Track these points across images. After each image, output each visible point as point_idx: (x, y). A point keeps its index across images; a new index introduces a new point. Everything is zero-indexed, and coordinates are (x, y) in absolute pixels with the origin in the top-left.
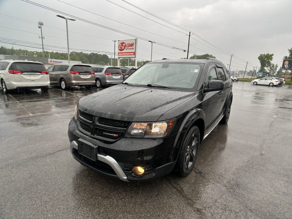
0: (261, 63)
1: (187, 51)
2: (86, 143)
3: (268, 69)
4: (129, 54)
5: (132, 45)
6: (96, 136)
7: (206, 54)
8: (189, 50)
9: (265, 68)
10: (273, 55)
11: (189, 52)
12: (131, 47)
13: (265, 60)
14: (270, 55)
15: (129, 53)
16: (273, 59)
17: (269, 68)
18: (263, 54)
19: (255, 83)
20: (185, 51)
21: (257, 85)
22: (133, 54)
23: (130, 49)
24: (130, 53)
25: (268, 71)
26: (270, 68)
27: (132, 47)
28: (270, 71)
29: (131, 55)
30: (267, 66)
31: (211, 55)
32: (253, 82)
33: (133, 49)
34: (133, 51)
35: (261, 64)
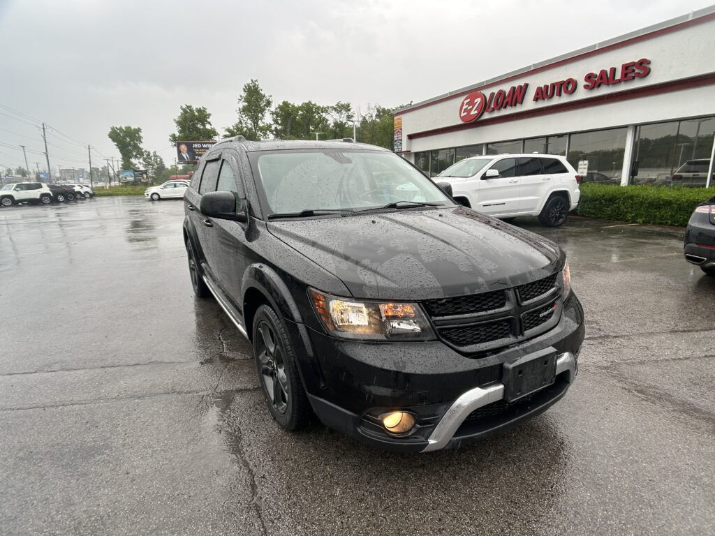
0: (119, 148)
2: (529, 360)
3: (140, 162)
6: (527, 334)
9: (133, 161)
10: (139, 130)
13: (127, 141)
14: (134, 129)
16: (142, 140)
17: (141, 160)
18: (116, 128)
19: (155, 197)
21: (160, 199)
25: (142, 168)
26: (144, 160)
28: (145, 166)
30: (136, 157)
32: (150, 194)
35: (121, 151)
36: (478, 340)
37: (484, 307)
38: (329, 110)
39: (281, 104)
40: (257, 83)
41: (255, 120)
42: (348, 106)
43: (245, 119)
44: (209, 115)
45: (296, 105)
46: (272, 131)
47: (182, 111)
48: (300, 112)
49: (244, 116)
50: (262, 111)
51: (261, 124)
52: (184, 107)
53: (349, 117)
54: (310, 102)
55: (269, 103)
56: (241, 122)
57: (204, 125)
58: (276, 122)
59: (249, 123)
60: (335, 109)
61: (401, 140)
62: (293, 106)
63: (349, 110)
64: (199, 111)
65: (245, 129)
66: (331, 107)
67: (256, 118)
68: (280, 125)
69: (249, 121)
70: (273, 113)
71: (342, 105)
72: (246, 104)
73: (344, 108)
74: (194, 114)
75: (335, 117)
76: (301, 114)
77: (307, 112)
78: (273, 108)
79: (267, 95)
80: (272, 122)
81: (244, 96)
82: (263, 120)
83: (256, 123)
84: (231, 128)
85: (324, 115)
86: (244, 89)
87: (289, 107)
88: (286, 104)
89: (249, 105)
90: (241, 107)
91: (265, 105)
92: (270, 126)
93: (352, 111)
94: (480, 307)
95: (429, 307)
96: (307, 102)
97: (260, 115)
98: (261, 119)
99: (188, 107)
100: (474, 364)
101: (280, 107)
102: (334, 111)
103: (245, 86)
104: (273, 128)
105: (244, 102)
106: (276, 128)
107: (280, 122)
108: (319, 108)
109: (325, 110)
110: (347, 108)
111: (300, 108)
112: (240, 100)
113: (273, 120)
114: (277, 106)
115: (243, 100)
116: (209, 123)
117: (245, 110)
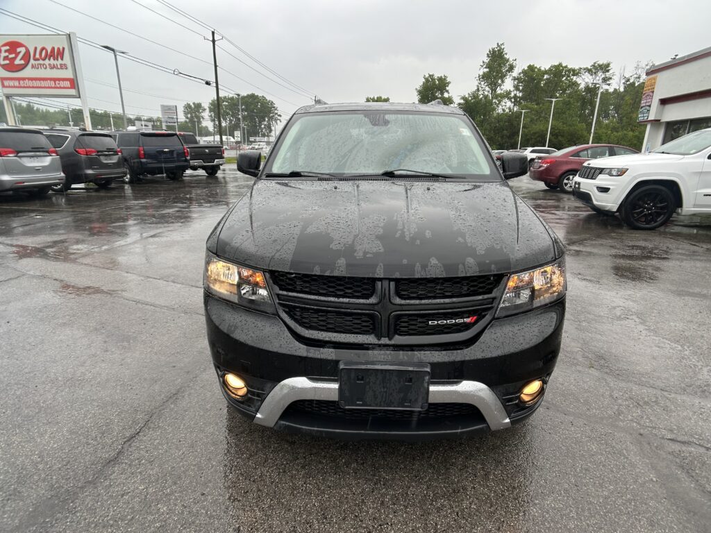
1: (214, 85)
4: (52, 84)
5: (57, 54)
6: (398, 340)
7: (250, 93)
8: (219, 83)
11: (220, 87)
12: (52, 62)
15: (51, 79)
20: (208, 83)
22: (68, 84)
23: (53, 67)
24: (55, 80)
27: (60, 61)
29: (61, 88)
31: (263, 97)
33: (63, 67)
34: (68, 74)
36: (324, 328)
37: (339, 293)
38: (582, 71)
39: (526, 68)
40: (503, 47)
41: (494, 86)
42: (608, 65)
43: (483, 86)
44: (449, 83)
45: (543, 69)
46: (510, 99)
47: (424, 80)
48: (546, 77)
49: (483, 83)
50: (503, 77)
51: (499, 91)
52: (427, 76)
53: (605, 80)
54: (560, 65)
55: (511, 68)
56: (478, 90)
57: (442, 94)
58: (516, 88)
59: (486, 90)
60: (589, 71)
61: (650, 106)
62: (539, 70)
63: (608, 71)
64: (440, 79)
65: (481, 96)
66: (584, 69)
67: (495, 85)
68: (520, 92)
69: (487, 89)
70: (515, 79)
71: (600, 66)
72: (487, 70)
73: (601, 69)
74: (435, 82)
75: (587, 80)
76: (547, 79)
77: (555, 76)
78: (515, 73)
79: (511, 60)
80: (512, 89)
81: (487, 61)
82: (502, 87)
83: (494, 90)
84: (467, 96)
85: (575, 78)
86: (488, 54)
87: (534, 71)
88: (531, 68)
89: (490, 71)
90: (481, 73)
91: (506, 71)
92: (509, 93)
93: (611, 72)
94: (333, 292)
95: (277, 278)
96: (557, 64)
97: (500, 81)
98: (500, 85)
99: (430, 76)
100: (301, 350)
101: (524, 72)
102: (587, 73)
103: (490, 51)
104: (512, 95)
105: (486, 68)
106: (515, 95)
107: (521, 88)
108: (569, 71)
109: (576, 73)
110: (605, 68)
111: (546, 72)
112: (482, 66)
113: (514, 87)
114: (520, 71)
115: (484, 66)
116: (447, 91)
117: (485, 77)
